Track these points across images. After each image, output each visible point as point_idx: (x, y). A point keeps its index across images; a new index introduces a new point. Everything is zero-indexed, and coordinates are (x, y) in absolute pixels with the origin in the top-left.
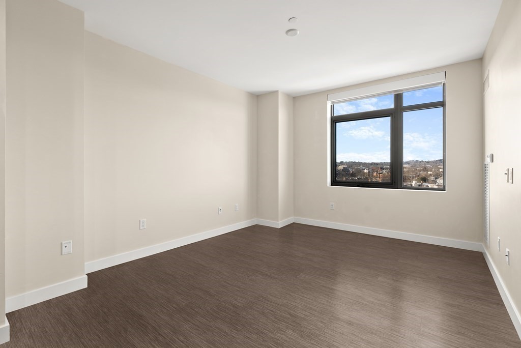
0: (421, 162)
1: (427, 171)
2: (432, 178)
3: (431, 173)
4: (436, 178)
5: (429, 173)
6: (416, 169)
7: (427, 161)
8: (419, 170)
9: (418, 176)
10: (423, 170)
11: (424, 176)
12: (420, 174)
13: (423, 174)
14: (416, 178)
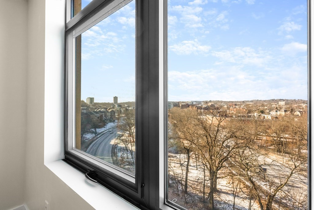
0: (260, 101)
1: (264, 106)
2: (268, 111)
3: (267, 108)
4: (270, 111)
5: (265, 108)
6: (257, 105)
8: (259, 106)
10: (262, 106)
11: (262, 109)
12: (259, 108)
14: (257, 111)
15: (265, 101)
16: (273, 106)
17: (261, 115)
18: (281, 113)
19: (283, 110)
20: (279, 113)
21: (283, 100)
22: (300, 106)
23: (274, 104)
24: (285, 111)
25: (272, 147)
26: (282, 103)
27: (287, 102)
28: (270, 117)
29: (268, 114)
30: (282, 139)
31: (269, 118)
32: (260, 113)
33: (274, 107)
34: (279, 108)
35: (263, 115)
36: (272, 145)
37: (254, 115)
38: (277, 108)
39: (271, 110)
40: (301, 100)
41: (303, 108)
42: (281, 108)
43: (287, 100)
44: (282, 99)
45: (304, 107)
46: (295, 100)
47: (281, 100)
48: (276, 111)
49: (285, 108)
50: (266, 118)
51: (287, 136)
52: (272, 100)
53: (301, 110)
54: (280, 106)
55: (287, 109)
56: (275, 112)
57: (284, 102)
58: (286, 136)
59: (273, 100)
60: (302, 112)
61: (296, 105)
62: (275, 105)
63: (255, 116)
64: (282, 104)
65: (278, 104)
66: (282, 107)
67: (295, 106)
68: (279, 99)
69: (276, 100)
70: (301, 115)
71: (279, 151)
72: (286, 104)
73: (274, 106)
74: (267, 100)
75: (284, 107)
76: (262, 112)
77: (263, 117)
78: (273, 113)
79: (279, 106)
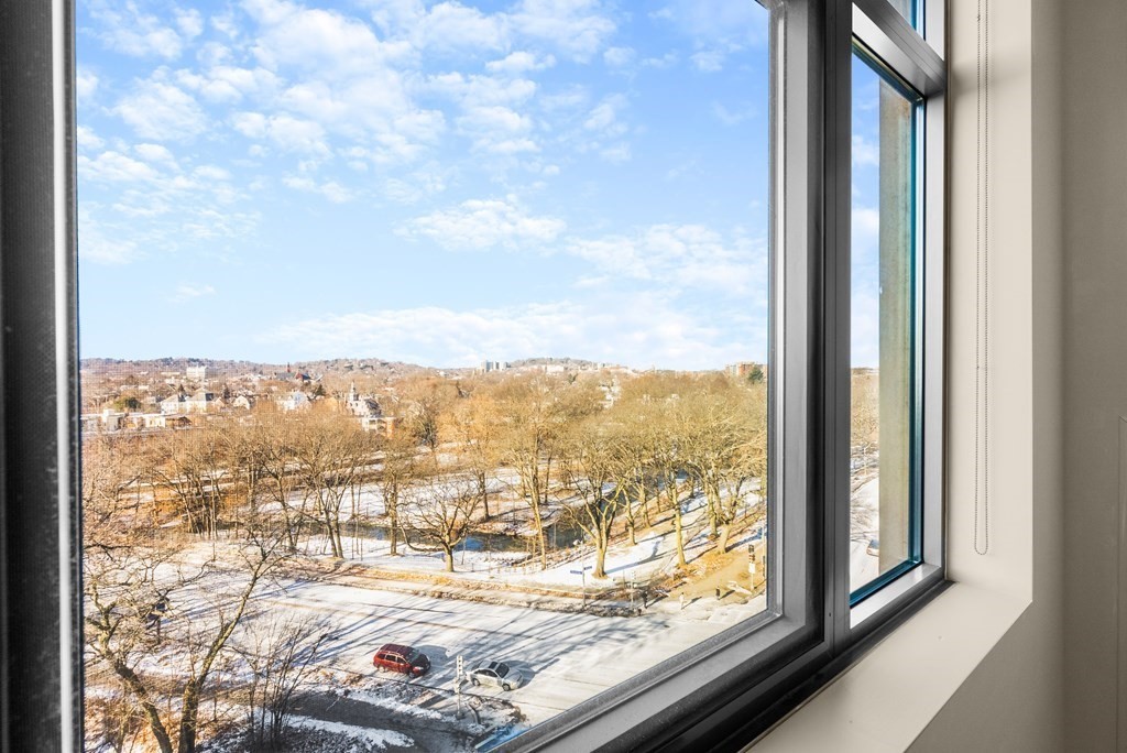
0: (119, 362)
1: (137, 384)
2: (150, 400)
3: (146, 388)
4: (159, 400)
5: (142, 387)
6: (109, 380)
7: (134, 360)
8: (114, 382)
9: (115, 397)
10: (127, 382)
11: (131, 395)
12: (120, 392)
13: (127, 391)
14: (111, 402)
15: (137, 364)
16: (167, 381)
17: (127, 415)
18: (196, 402)
19: (201, 394)
20: (188, 404)
22: (246, 380)
23: (170, 374)
24: (209, 397)
25: (177, 522)
26: (196, 372)
27: (213, 370)
28: (163, 420)
29: (154, 409)
30: (208, 488)
31: (158, 424)
32: (126, 410)
33: (172, 385)
34: (189, 387)
35: (135, 416)
36: (175, 515)
37: (99, 419)
38: (182, 389)
39: (162, 394)
40: (248, 363)
41: (254, 387)
42: (194, 388)
43: (211, 363)
44: (198, 360)
45: (257, 384)
46: (232, 363)
47: (192, 362)
48: (182, 400)
49: (206, 387)
50: (148, 425)
51: (218, 473)
52: (162, 360)
53: (250, 393)
54: (189, 381)
55: (215, 392)
56: (177, 403)
57: (203, 369)
58: (219, 475)
59: (167, 362)
60: (251, 396)
61: (235, 379)
62: (176, 377)
63: (104, 420)
64: (197, 375)
65: (185, 374)
66: (197, 385)
67: (233, 380)
69: (177, 363)
70: (251, 407)
71: (200, 527)
72: (210, 374)
73: (172, 381)
74: (146, 362)
75: (203, 383)
76: (133, 404)
77: (135, 422)
78: (171, 406)
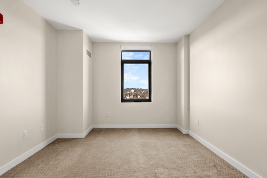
21: (133, 89)
68: (131, 88)
79: (131, 92)
